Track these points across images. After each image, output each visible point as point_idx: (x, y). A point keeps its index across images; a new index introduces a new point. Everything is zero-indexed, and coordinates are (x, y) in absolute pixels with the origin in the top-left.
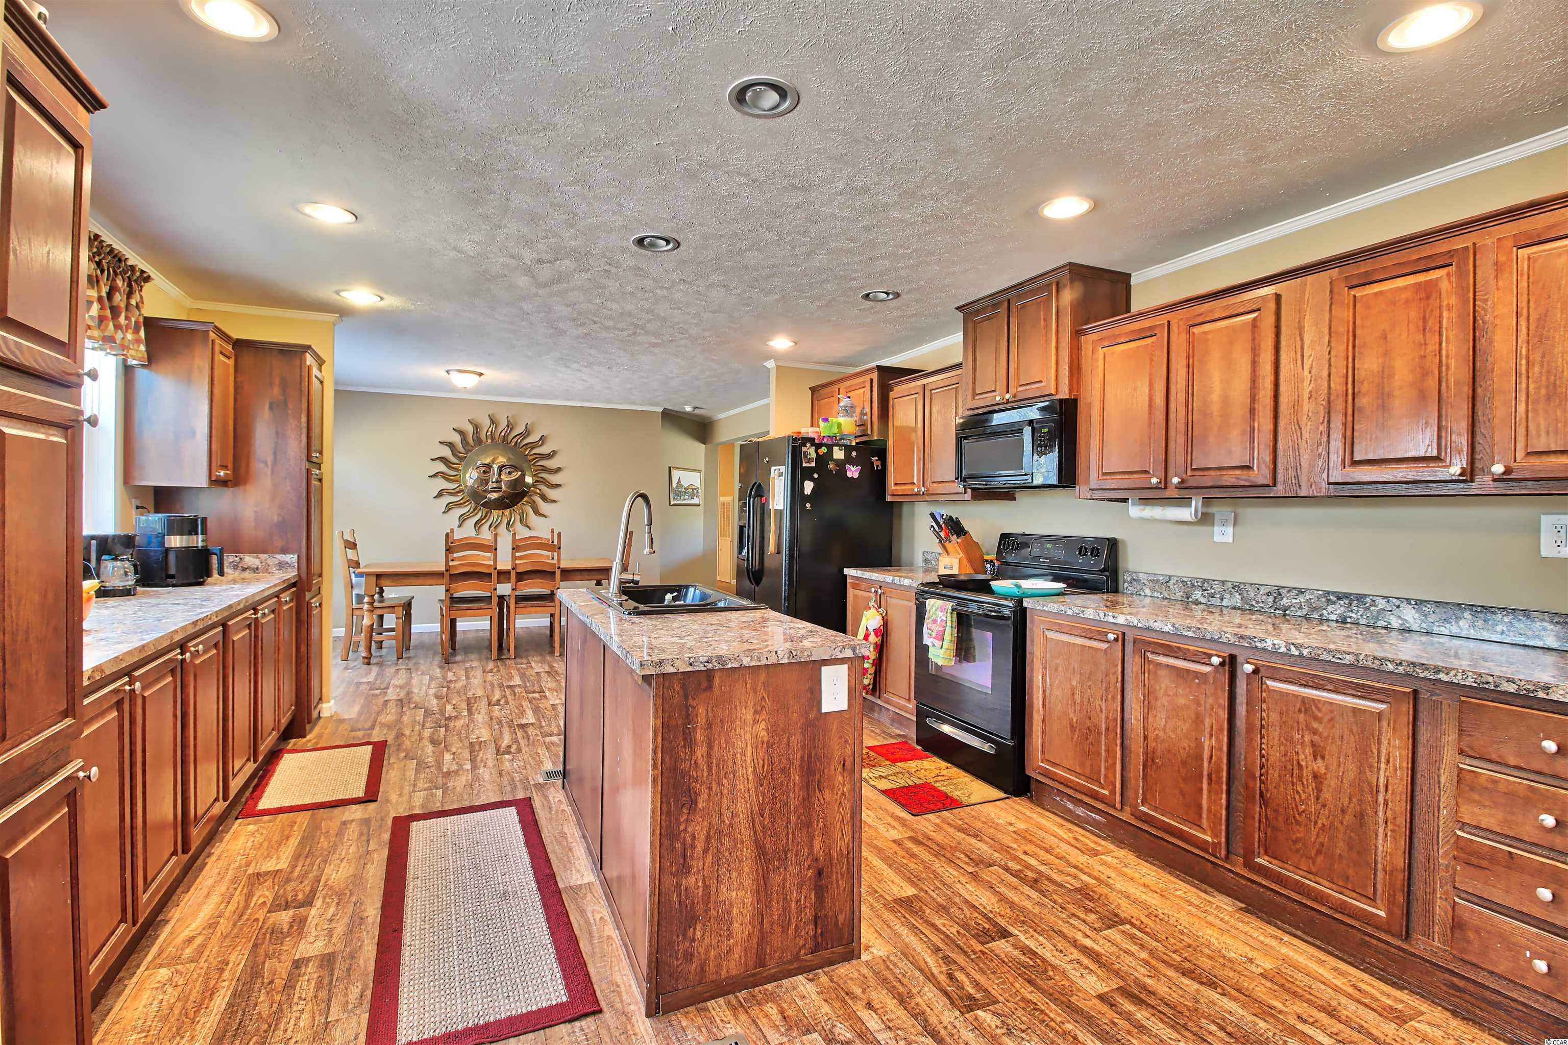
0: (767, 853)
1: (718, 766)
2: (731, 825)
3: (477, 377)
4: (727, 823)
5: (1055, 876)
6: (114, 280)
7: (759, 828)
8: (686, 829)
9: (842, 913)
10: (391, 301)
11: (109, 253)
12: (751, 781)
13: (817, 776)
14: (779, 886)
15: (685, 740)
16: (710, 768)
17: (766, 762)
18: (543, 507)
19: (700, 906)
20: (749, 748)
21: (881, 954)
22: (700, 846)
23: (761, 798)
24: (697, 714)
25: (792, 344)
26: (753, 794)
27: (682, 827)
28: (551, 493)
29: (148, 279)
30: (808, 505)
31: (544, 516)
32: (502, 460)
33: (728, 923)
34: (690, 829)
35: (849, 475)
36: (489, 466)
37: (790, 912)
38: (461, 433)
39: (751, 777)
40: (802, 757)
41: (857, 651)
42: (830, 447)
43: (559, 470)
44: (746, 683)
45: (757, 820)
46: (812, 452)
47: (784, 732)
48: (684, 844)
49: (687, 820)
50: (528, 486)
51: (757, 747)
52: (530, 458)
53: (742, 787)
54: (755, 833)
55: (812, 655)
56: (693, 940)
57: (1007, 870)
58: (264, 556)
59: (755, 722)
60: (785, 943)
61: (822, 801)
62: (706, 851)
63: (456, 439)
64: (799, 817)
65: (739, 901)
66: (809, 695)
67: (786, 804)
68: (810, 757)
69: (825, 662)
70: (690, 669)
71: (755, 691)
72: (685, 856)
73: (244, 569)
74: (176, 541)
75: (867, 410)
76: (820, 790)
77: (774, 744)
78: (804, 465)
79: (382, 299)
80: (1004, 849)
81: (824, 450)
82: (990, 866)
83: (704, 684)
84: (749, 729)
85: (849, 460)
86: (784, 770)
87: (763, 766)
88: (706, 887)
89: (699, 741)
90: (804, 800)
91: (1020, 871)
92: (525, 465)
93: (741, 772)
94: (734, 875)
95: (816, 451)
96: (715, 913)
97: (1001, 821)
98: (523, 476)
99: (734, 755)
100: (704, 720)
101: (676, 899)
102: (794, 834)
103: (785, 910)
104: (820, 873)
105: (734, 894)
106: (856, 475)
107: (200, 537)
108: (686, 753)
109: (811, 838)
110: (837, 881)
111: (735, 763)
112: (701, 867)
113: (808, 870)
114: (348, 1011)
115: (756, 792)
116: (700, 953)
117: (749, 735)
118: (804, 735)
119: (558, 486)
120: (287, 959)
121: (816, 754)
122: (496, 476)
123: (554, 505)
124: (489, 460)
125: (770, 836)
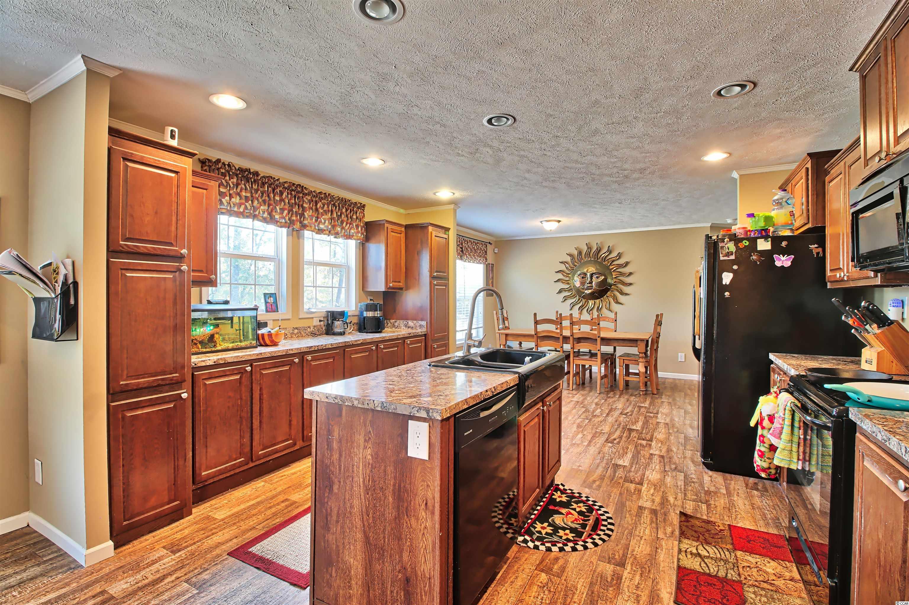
0: (371, 544)
1: (344, 469)
2: (350, 513)
3: (557, 223)
4: (348, 510)
6: (342, 210)
8: (327, 502)
12: (362, 488)
13: (406, 504)
14: (378, 572)
15: (328, 445)
16: (340, 470)
17: (371, 478)
18: (621, 298)
19: (335, 557)
20: (361, 464)
22: (334, 518)
23: (367, 503)
24: (334, 430)
25: (725, 155)
26: (363, 497)
27: (326, 500)
28: (626, 289)
29: (364, 206)
30: (727, 294)
31: (622, 304)
32: (592, 269)
33: (349, 577)
34: (329, 503)
35: (778, 264)
36: (585, 274)
37: (386, 595)
38: (571, 255)
39: (362, 485)
40: (394, 485)
42: (753, 241)
43: (630, 274)
44: (360, 418)
45: (365, 518)
46: (732, 247)
47: (382, 461)
48: (327, 510)
49: (328, 496)
50: (611, 285)
51: (365, 465)
52: (611, 267)
53: (356, 489)
54: (364, 525)
56: (331, 576)
58: (415, 322)
59: (365, 448)
61: (409, 526)
62: (337, 522)
63: (568, 258)
64: (392, 529)
65: (355, 567)
66: (399, 439)
67: (384, 515)
68: (400, 486)
69: (411, 417)
70: (327, 400)
71: (365, 425)
72: (327, 519)
73: (409, 327)
75: (804, 200)
76: (407, 515)
77: (376, 467)
78: (722, 258)
79: (454, 194)
81: (746, 243)
83: (337, 413)
84: (361, 451)
85: (777, 249)
86: (382, 489)
87: (369, 481)
88: (338, 546)
89: (335, 448)
90: (396, 518)
92: (607, 272)
93: (356, 479)
94: (352, 547)
95: (736, 245)
96: (342, 566)
98: (605, 279)
99: (353, 466)
100: (338, 436)
101: (323, 544)
102: (389, 540)
103: (383, 592)
104: (408, 580)
105: (352, 560)
106: (788, 264)
107: (378, 312)
108: (328, 454)
109: (401, 551)
110: (421, 596)
111: (353, 471)
112: (335, 531)
113: (399, 572)
114: (263, 527)
115: (365, 497)
116: (334, 587)
117: (361, 454)
118: (395, 469)
119: (631, 284)
120: (286, 497)
121: (404, 486)
122: (589, 280)
123: (627, 297)
124: (585, 270)
125: (373, 533)
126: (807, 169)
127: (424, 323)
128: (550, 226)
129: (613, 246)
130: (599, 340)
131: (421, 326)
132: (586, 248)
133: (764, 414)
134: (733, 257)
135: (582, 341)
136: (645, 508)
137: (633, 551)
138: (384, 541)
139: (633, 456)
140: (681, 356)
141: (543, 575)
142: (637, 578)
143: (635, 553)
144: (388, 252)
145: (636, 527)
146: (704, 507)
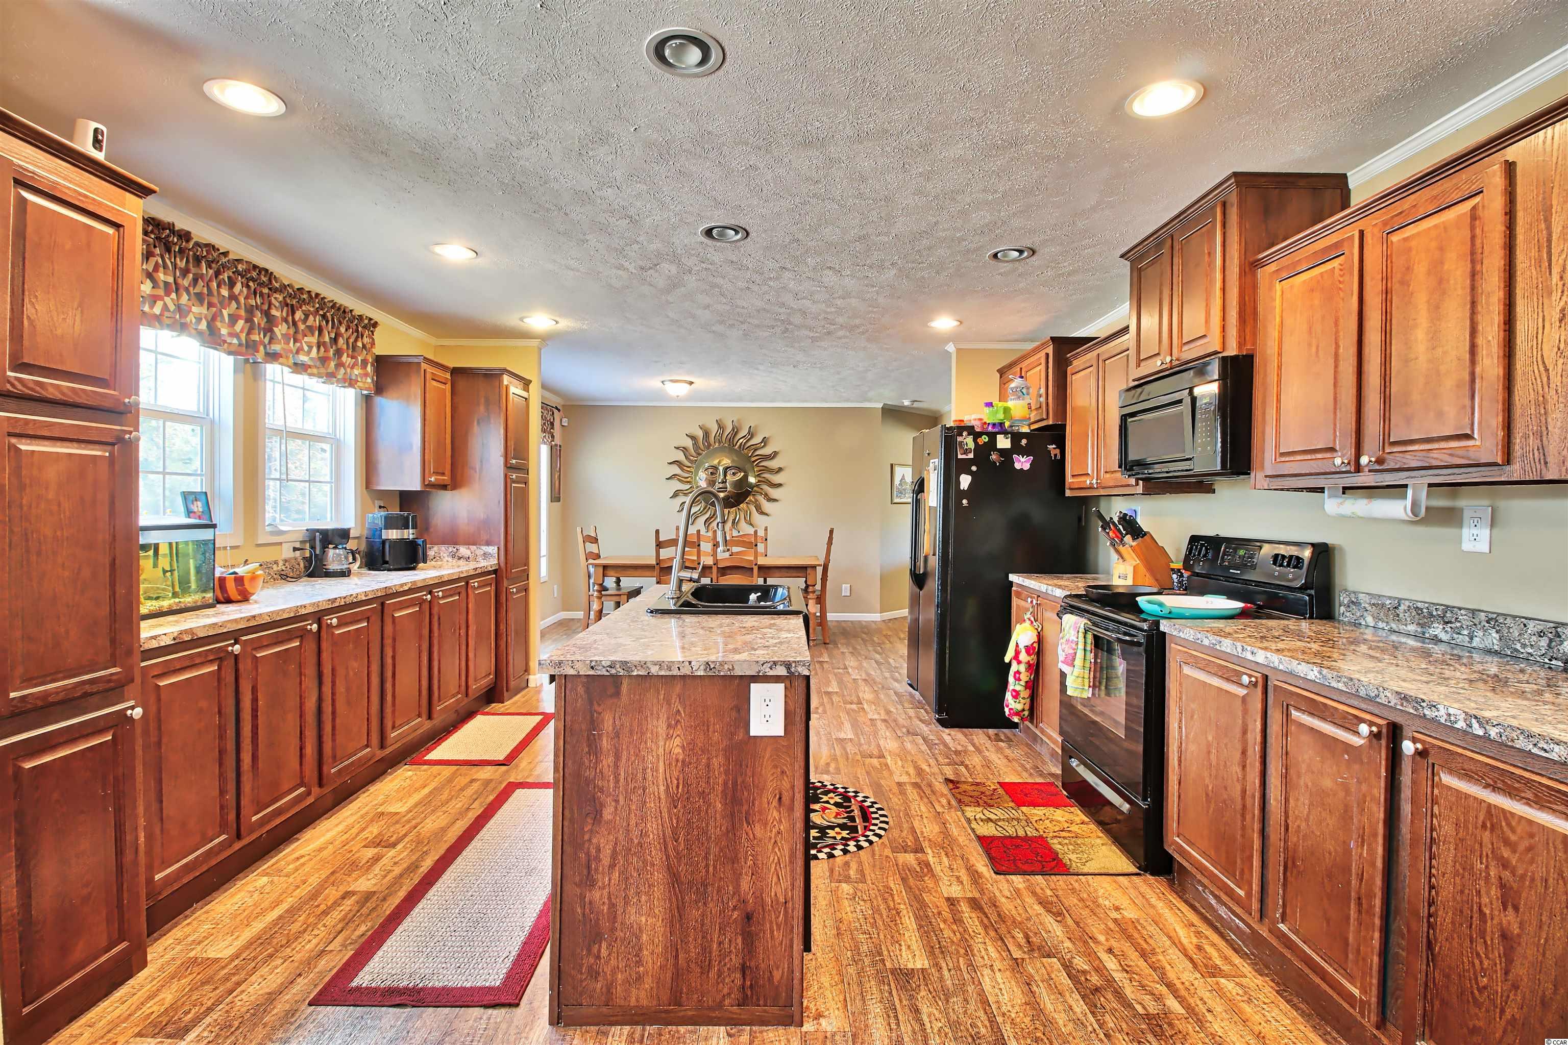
0: (682, 883)
1: (626, 779)
2: (640, 845)
3: (687, 386)
4: (636, 841)
5: (1129, 992)
6: (338, 328)
7: (672, 853)
8: (590, 840)
9: (778, 969)
10: (565, 324)
11: (333, 307)
12: (663, 801)
13: (745, 807)
14: (696, 921)
15: (589, 746)
16: (617, 781)
17: (681, 782)
18: (767, 506)
19: (605, 924)
20: (661, 764)
21: (829, 1029)
22: (606, 861)
23: (675, 821)
24: (603, 721)
25: (956, 323)
26: (665, 815)
27: (587, 837)
28: (774, 493)
29: (375, 325)
30: (965, 502)
31: (767, 514)
32: (727, 462)
33: (637, 948)
34: (594, 841)
35: (1017, 466)
36: (715, 468)
37: (710, 953)
38: (693, 438)
39: (663, 796)
40: (725, 783)
41: (793, 670)
42: (993, 436)
43: (780, 470)
44: (659, 693)
45: (670, 846)
46: (969, 442)
47: (703, 751)
48: (588, 854)
49: (591, 831)
50: (752, 486)
51: (670, 764)
52: (753, 459)
53: (652, 805)
54: (668, 857)
55: (733, 669)
56: (598, 957)
57: (1067, 967)
58: (473, 548)
59: (669, 737)
60: (705, 986)
61: (751, 836)
62: (612, 866)
63: (689, 443)
64: (721, 850)
65: (649, 928)
66: (733, 715)
67: (705, 832)
68: (735, 783)
69: (756, 679)
70: (592, 672)
71: (669, 704)
72: (589, 867)
73: (460, 558)
74: (393, 534)
75: (1043, 391)
76: (748, 823)
77: (690, 763)
78: (960, 456)
79: (557, 322)
80: (1084, 939)
81: (985, 439)
82: (1049, 956)
83: (611, 691)
84: (661, 743)
85: (1016, 448)
86: (702, 794)
87: (678, 787)
88: (612, 906)
89: (605, 749)
90: (728, 832)
91: (1084, 972)
92: (748, 466)
93: (651, 789)
94: (644, 898)
95: (975, 440)
96: (622, 935)
97: (1107, 903)
98: (746, 477)
99: (644, 770)
100: (611, 728)
101: (579, 910)
102: (715, 867)
103: (704, 949)
104: (748, 917)
105: (643, 919)
106: (1027, 467)
107: (411, 531)
108: (591, 761)
109: (737, 877)
110: (772, 932)
111: (645, 778)
112: (607, 882)
113: (735, 908)
114: (344, 946)
115: (669, 812)
116: (606, 973)
117: (661, 750)
118: (727, 759)
119: (780, 485)
120: (343, 889)
121: (743, 782)
122: (722, 477)
123: (775, 504)
124: (716, 462)
125: (686, 864)
126: (1047, 355)
127: (493, 550)
128: (676, 390)
129: (756, 427)
130: (756, 569)
131: (486, 556)
132: (716, 427)
133: (1021, 646)
134: (971, 456)
135: (729, 572)
136: (905, 783)
137: (922, 833)
138: (707, 872)
139: (852, 726)
140: (846, 588)
141: (844, 885)
142: (945, 859)
143: (925, 834)
144: (427, 417)
145: (909, 807)
146: (963, 769)
